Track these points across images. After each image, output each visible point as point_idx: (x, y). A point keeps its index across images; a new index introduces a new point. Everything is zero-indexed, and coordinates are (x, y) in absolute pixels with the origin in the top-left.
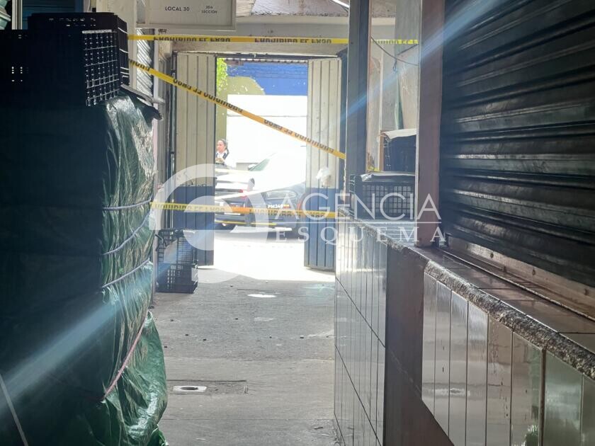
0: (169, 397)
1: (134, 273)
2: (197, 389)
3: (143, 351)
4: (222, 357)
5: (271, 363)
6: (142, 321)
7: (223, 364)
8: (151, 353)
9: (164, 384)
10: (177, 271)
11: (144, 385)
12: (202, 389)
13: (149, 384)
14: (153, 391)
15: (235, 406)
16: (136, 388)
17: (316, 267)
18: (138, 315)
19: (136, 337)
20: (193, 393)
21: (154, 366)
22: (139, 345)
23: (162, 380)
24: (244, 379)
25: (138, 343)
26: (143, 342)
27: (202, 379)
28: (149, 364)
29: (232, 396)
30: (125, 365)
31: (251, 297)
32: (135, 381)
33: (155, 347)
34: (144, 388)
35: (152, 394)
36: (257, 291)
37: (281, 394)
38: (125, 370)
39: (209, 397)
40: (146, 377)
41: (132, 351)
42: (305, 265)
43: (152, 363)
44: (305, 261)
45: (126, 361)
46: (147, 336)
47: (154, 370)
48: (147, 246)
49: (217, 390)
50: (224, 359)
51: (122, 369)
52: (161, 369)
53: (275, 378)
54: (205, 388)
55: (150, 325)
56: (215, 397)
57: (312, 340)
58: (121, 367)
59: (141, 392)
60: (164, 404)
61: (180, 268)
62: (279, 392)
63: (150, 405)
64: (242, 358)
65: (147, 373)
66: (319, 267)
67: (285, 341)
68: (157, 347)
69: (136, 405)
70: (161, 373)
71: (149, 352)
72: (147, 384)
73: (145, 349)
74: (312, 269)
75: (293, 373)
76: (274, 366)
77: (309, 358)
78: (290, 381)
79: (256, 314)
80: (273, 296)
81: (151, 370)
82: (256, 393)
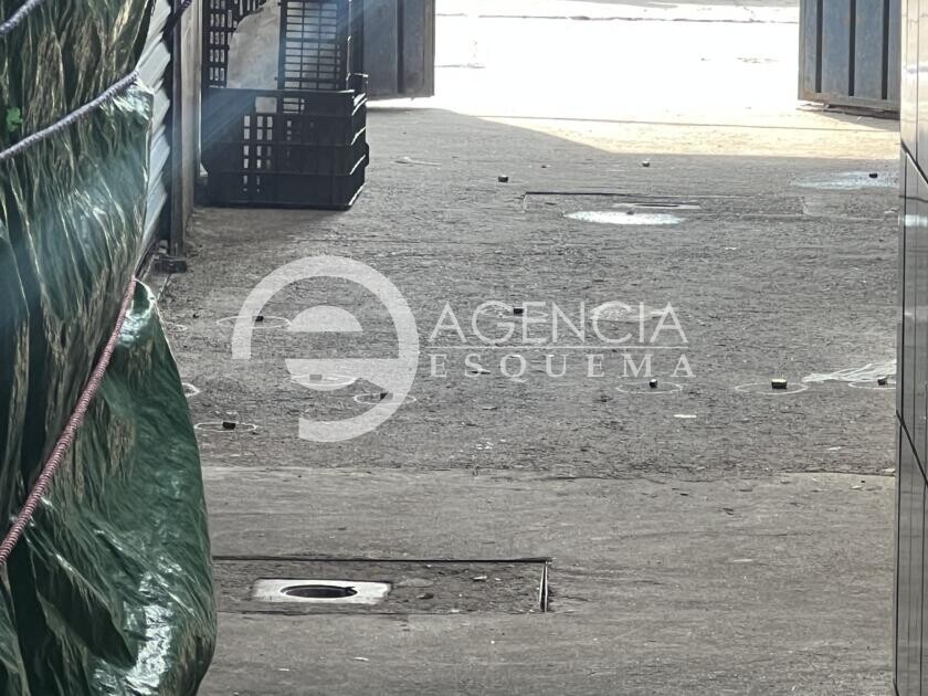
0: (225, 621)
1: (73, 126)
2: (349, 592)
3: (115, 441)
4: (453, 465)
5: (651, 489)
6: (110, 321)
7: (458, 492)
8: (148, 450)
9: (202, 571)
10: (280, 117)
11: (119, 575)
12: (369, 592)
13: (141, 570)
14: (154, 600)
15: (502, 662)
16: (85, 586)
17: (848, 101)
18: (87, 296)
19: (83, 387)
20: (330, 610)
21: (161, 502)
22: (98, 416)
23: (194, 555)
24: (540, 553)
25: (91, 407)
26: (113, 406)
27: (371, 555)
28: (141, 493)
29: (491, 621)
30: (40, 496)
31: (584, 223)
32: (79, 561)
33: (165, 423)
34: (117, 585)
35: (153, 611)
36: (605, 199)
37: (684, 614)
38: (40, 511)
39: (398, 624)
40: (124, 541)
41: (66, 439)
42: (803, 95)
43: (150, 488)
44: (802, 79)
45: (44, 479)
46: (132, 383)
47: (160, 516)
48: (124, 16)
49: (430, 596)
50: (460, 473)
51: (28, 511)
52: (191, 511)
53: (664, 548)
54: (385, 588)
55: (144, 335)
56: (420, 626)
57: (819, 394)
58: (21, 504)
59: (104, 600)
60: (199, 650)
61: (292, 106)
62: (677, 604)
63: (143, 654)
64: (536, 469)
65: (133, 526)
66: (859, 99)
67: (711, 403)
68: (174, 422)
69: (85, 651)
70: (189, 529)
71: (140, 443)
72: (133, 570)
73: (125, 433)
74: (832, 109)
75: (737, 532)
76: (659, 503)
77: (804, 469)
78: (722, 561)
79: (597, 291)
80: (670, 220)
81: (148, 518)
82: (585, 609)
